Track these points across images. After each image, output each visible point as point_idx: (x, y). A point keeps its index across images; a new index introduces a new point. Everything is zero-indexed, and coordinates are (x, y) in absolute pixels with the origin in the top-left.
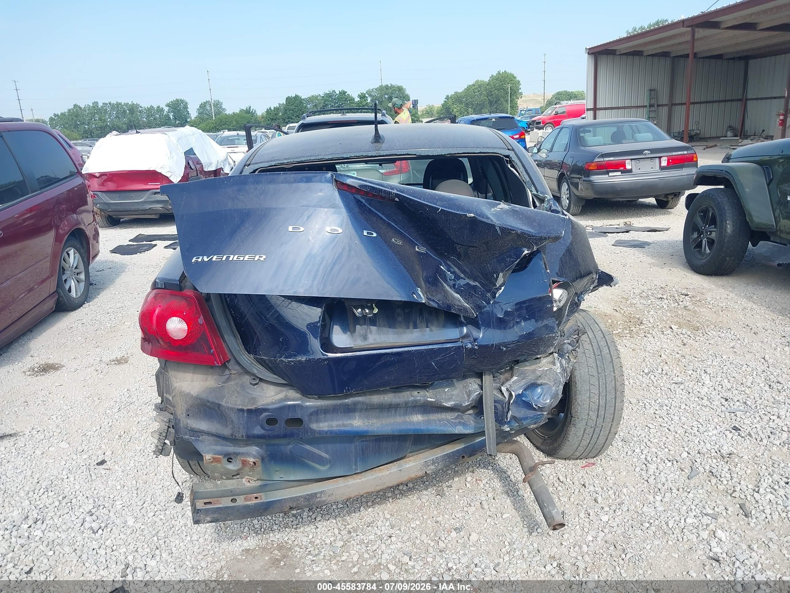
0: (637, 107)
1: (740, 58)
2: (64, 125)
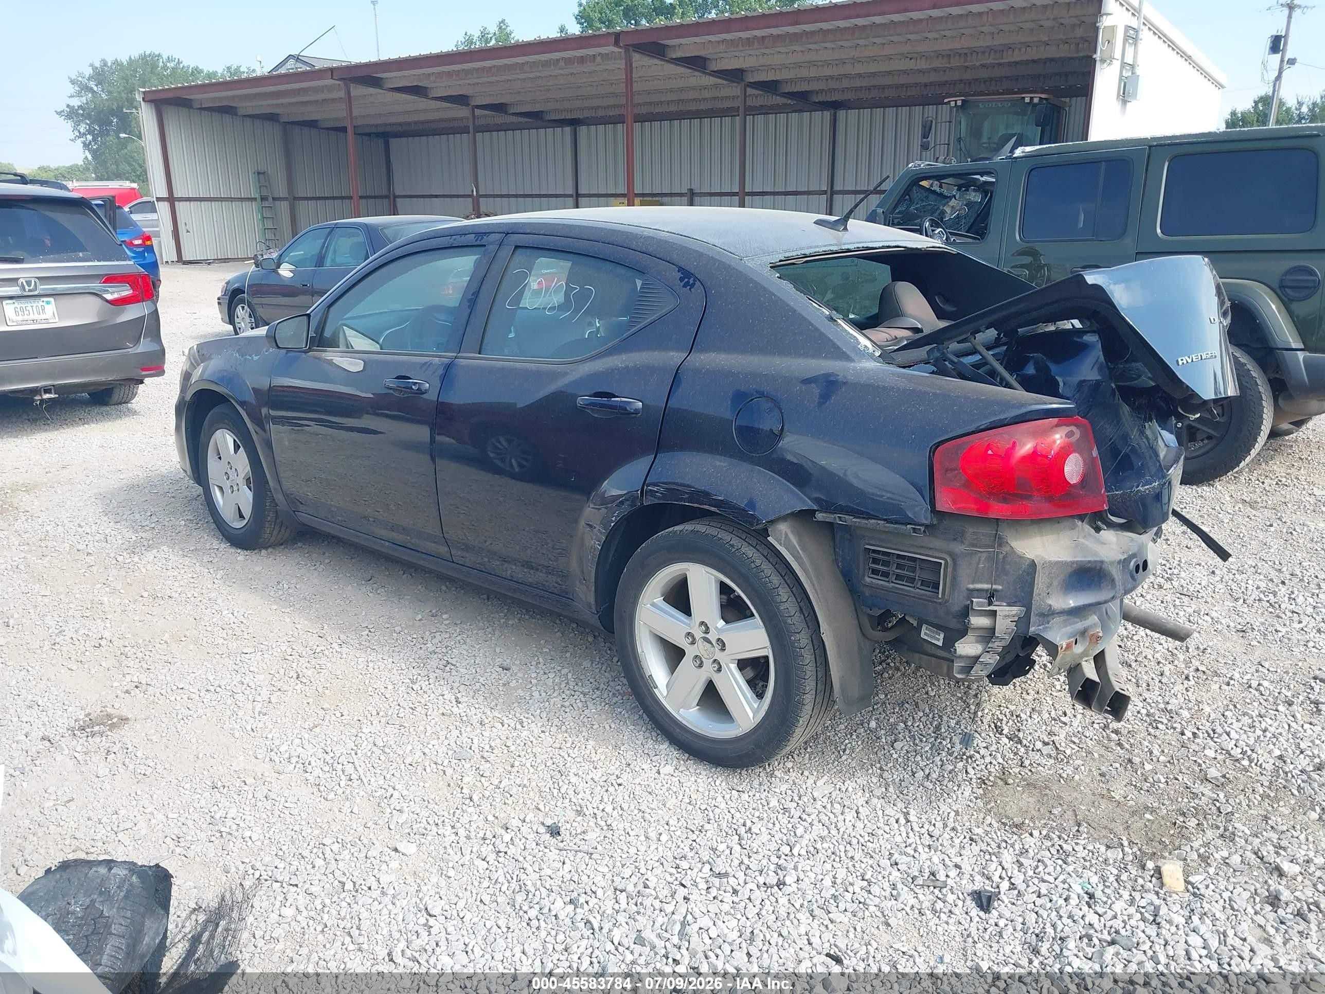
0: (242, 199)
1: (378, 135)
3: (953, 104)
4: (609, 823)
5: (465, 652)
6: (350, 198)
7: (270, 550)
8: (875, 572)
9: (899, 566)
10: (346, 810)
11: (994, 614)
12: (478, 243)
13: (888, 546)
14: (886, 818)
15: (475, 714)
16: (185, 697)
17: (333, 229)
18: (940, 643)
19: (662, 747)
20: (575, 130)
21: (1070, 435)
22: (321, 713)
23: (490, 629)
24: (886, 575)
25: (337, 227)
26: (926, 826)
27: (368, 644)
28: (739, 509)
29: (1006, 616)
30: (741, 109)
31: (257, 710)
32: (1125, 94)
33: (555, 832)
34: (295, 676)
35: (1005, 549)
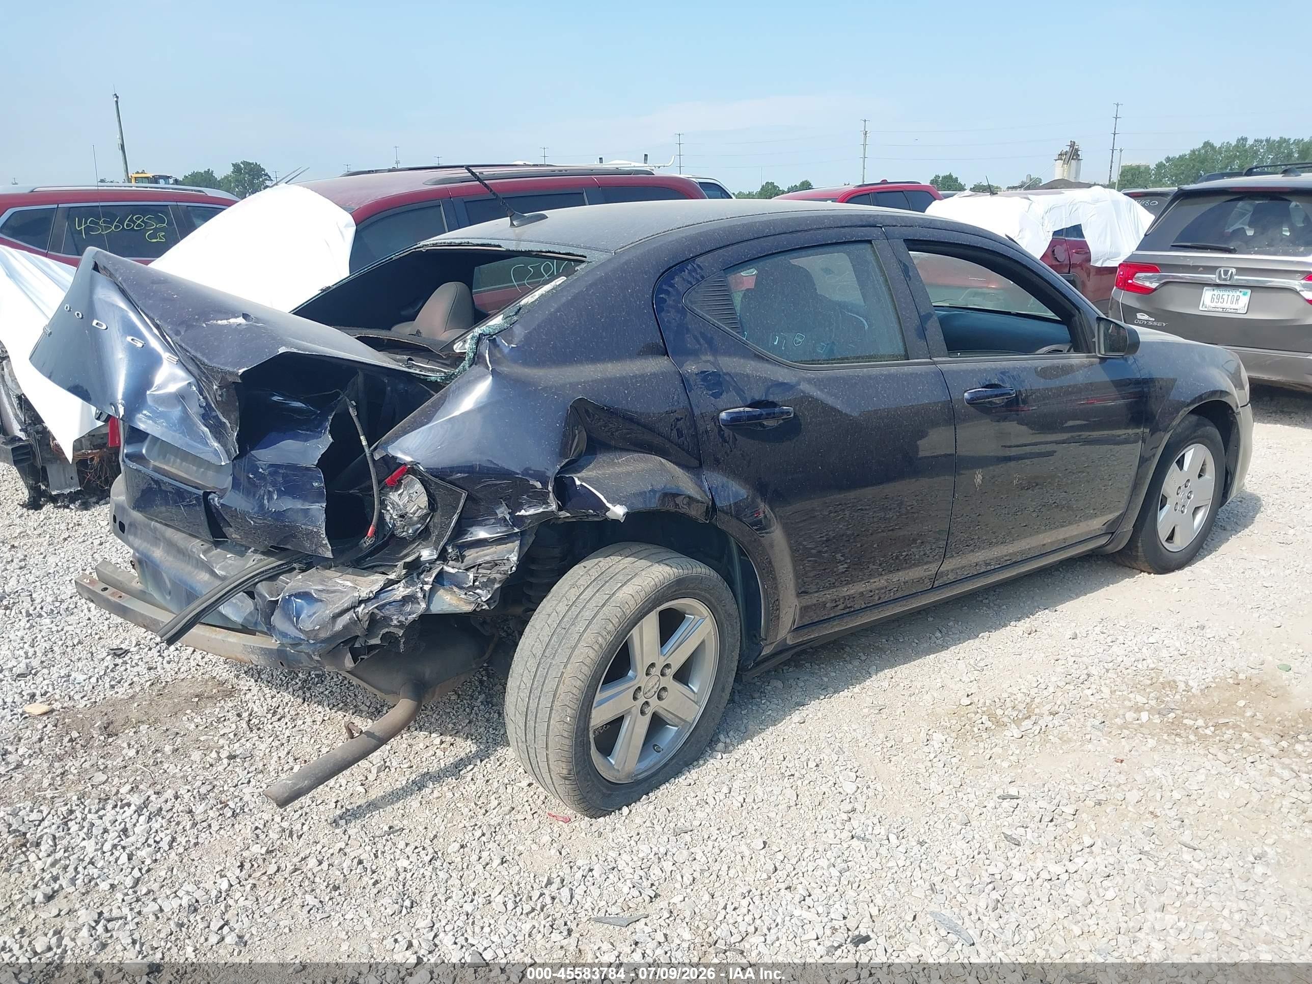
2: (1176, 176)
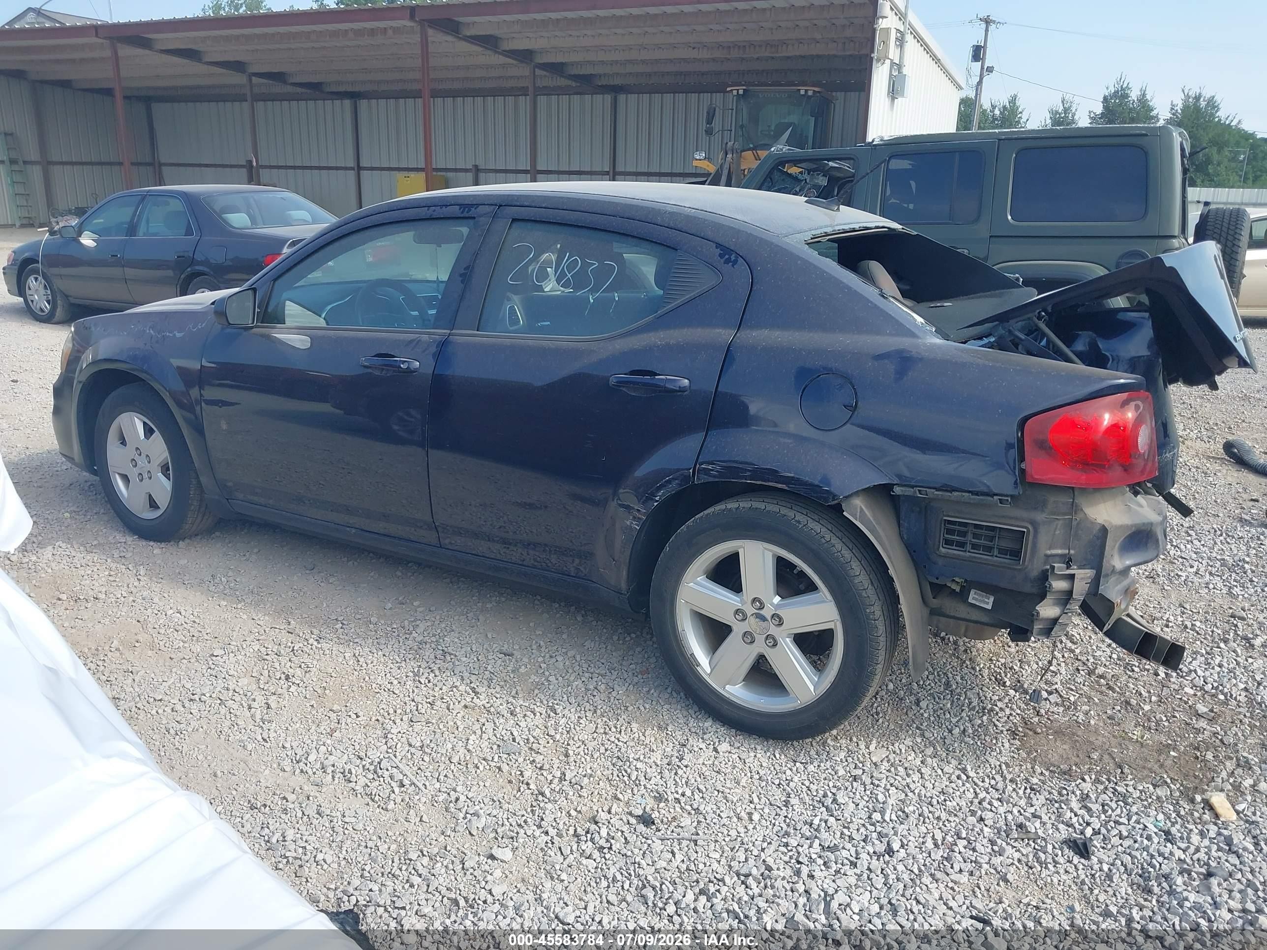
1: (139, 98)
3: (735, 92)
4: (695, 806)
5: (456, 640)
6: (120, 164)
7: (187, 541)
8: (948, 542)
9: (975, 536)
10: (414, 819)
11: (1072, 577)
12: (466, 214)
13: (968, 516)
14: (947, 776)
15: (501, 704)
16: (168, 709)
17: (144, 197)
18: (989, 607)
19: (706, 724)
20: (355, 103)
21: (1137, 407)
22: (333, 716)
23: (470, 615)
24: (961, 545)
25: (150, 194)
26: (987, 780)
27: (347, 638)
28: (812, 485)
29: (1082, 579)
30: (531, 89)
31: (258, 717)
32: (895, 91)
33: (646, 820)
34: (283, 676)
35: (1079, 516)
